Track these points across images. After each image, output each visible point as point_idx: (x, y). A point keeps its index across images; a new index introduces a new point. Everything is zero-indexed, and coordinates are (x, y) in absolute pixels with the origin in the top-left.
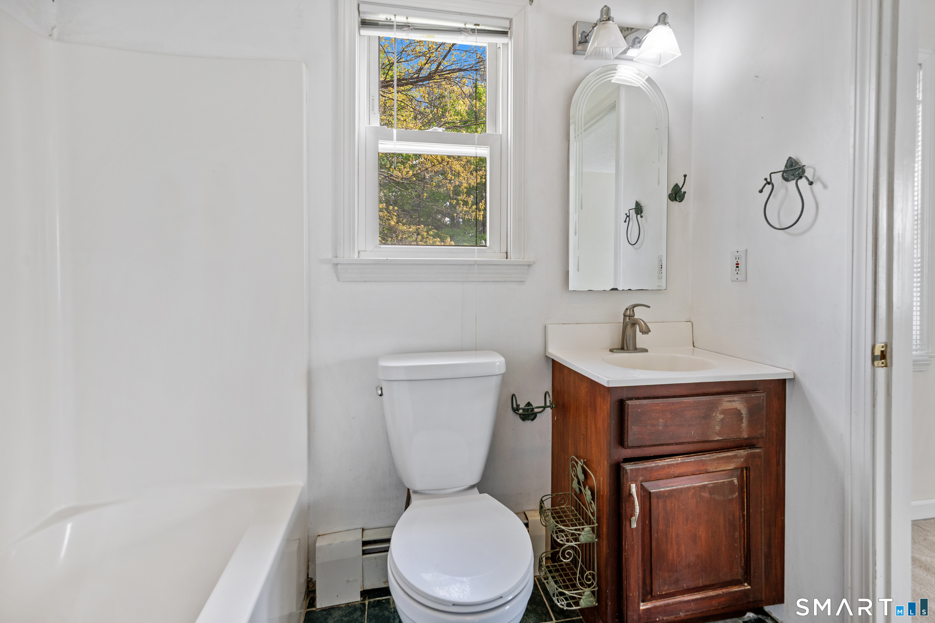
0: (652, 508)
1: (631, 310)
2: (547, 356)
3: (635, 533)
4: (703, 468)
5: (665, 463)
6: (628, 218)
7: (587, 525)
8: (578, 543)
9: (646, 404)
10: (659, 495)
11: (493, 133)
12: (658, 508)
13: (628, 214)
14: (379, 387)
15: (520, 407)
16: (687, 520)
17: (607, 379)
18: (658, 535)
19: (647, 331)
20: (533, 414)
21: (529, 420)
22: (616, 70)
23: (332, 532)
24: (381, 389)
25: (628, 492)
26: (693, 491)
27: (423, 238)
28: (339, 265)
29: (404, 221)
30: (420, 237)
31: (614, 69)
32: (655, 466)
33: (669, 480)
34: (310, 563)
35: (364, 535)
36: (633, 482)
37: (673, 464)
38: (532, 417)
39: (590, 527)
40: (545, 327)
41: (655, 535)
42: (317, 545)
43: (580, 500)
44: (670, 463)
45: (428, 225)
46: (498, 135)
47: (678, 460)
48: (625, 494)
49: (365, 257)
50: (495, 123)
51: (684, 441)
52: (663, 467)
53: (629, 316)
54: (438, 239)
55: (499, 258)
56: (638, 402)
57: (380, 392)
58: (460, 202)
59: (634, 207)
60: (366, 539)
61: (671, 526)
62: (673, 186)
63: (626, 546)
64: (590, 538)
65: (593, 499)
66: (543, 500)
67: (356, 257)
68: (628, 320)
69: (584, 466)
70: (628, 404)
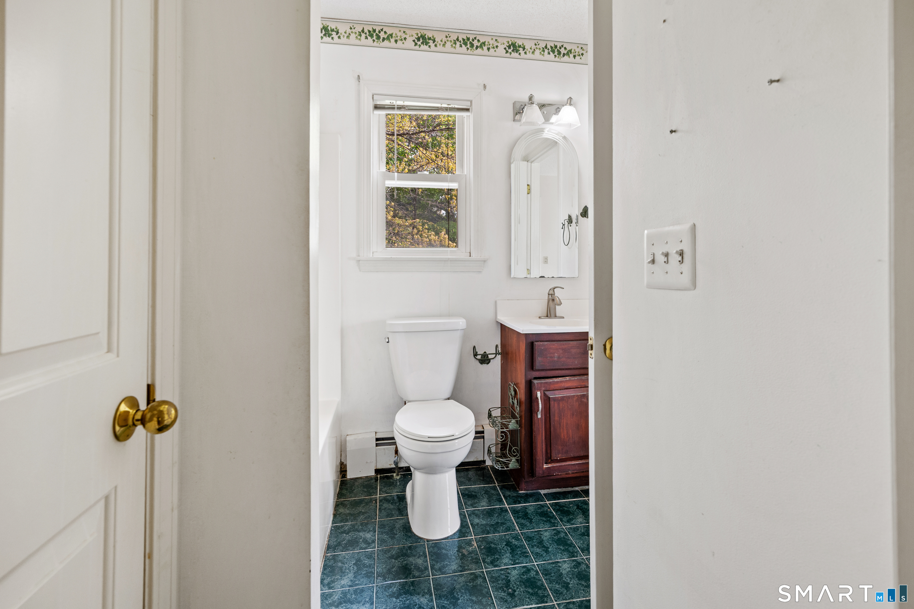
0: (551, 407)
1: (553, 290)
2: (497, 321)
3: (540, 421)
4: (583, 384)
5: (558, 380)
6: (564, 226)
7: (513, 419)
8: (508, 429)
9: (547, 344)
10: (555, 399)
11: (460, 174)
12: (554, 407)
13: (564, 223)
14: (386, 337)
15: (478, 353)
16: (573, 415)
17: (522, 329)
18: (554, 423)
19: (560, 304)
20: (488, 360)
21: (485, 364)
22: (544, 132)
23: (356, 433)
24: (388, 338)
25: (535, 396)
26: (576, 398)
27: (419, 231)
28: (360, 261)
29: (400, 214)
30: (415, 231)
31: (542, 130)
32: (552, 382)
33: (562, 391)
34: (342, 453)
35: (376, 435)
36: (539, 391)
37: (564, 381)
38: (488, 361)
39: (516, 420)
40: (496, 302)
41: (552, 423)
42: (347, 439)
43: (513, 410)
44: (562, 380)
45: (424, 218)
46: (464, 175)
47: (567, 379)
48: (534, 397)
49: (377, 256)
50: (462, 166)
51: (571, 367)
52: (558, 382)
53: (551, 295)
54: (433, 233)
55: (465, 256)
56: (541, 343)
57: (387, 341)
58: (454, 197)
59: (567, 218)
60: (378, 437)
61: (563, 418)
62: (583, 207)
63: (535, 428)
64: (515, 427)
65: (518, 405)
66: (491, 411)
67: (371, 256)
68: (550, 297)
69: (514, 386)
70: (535, 344)
